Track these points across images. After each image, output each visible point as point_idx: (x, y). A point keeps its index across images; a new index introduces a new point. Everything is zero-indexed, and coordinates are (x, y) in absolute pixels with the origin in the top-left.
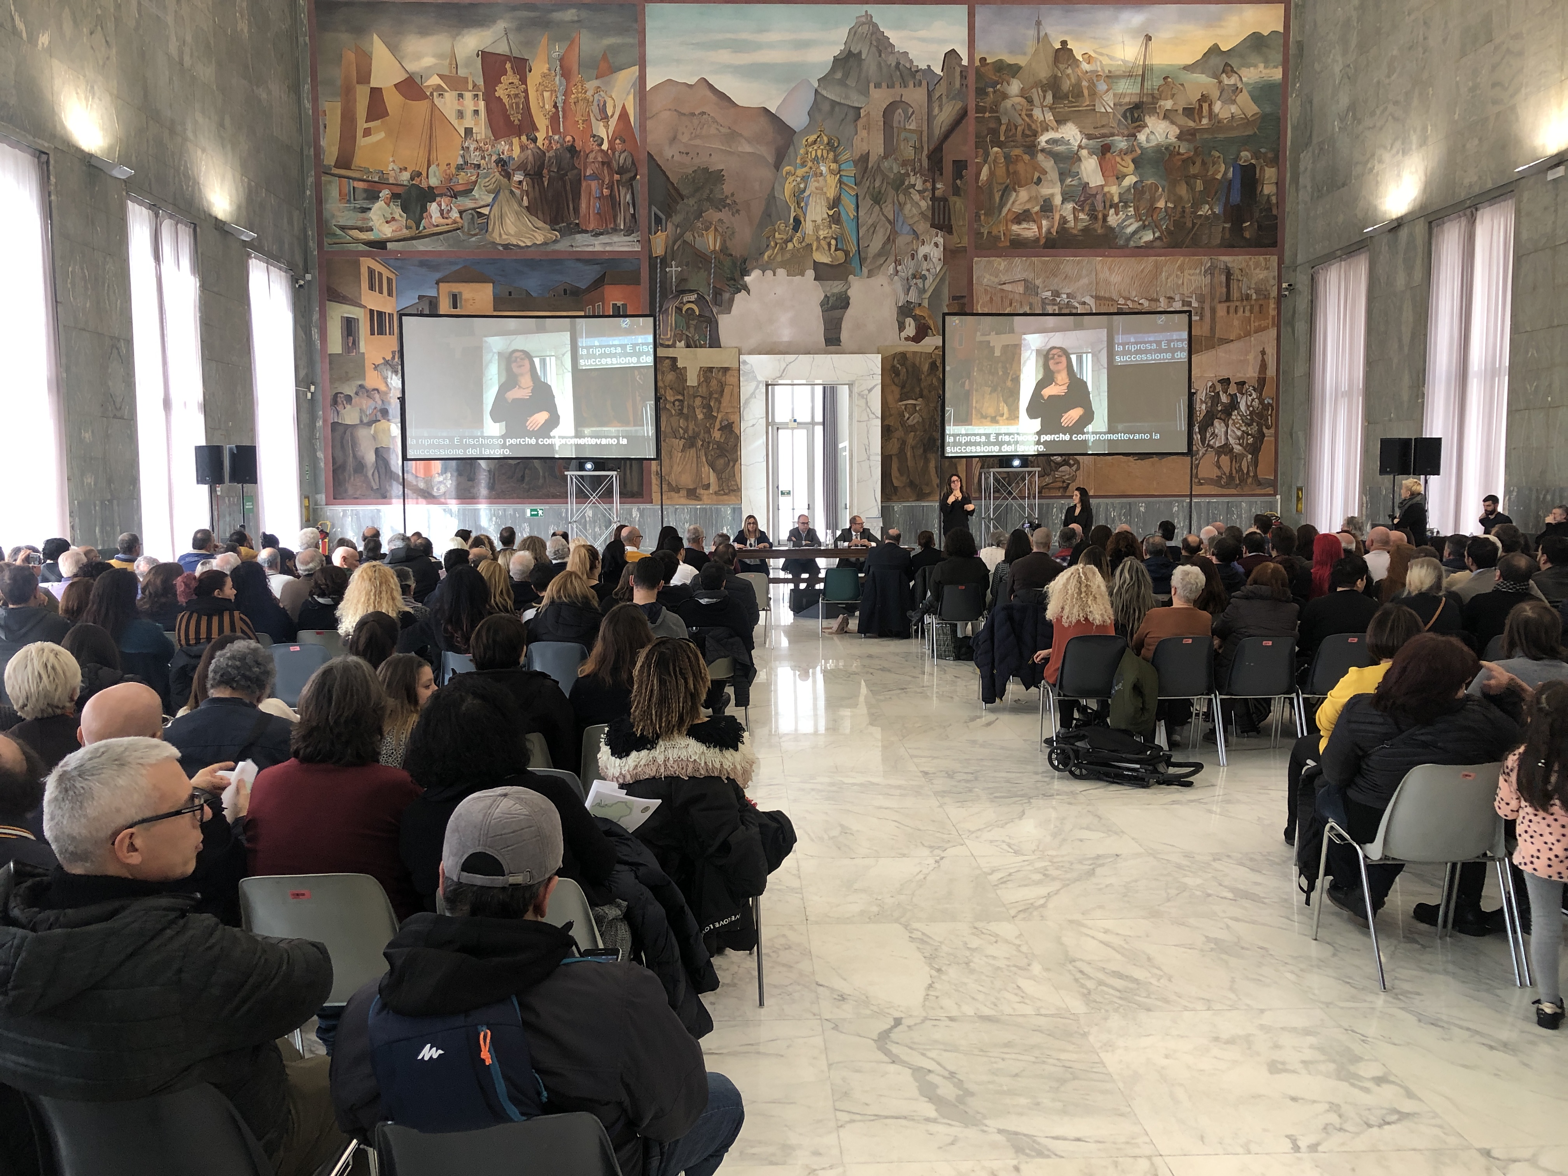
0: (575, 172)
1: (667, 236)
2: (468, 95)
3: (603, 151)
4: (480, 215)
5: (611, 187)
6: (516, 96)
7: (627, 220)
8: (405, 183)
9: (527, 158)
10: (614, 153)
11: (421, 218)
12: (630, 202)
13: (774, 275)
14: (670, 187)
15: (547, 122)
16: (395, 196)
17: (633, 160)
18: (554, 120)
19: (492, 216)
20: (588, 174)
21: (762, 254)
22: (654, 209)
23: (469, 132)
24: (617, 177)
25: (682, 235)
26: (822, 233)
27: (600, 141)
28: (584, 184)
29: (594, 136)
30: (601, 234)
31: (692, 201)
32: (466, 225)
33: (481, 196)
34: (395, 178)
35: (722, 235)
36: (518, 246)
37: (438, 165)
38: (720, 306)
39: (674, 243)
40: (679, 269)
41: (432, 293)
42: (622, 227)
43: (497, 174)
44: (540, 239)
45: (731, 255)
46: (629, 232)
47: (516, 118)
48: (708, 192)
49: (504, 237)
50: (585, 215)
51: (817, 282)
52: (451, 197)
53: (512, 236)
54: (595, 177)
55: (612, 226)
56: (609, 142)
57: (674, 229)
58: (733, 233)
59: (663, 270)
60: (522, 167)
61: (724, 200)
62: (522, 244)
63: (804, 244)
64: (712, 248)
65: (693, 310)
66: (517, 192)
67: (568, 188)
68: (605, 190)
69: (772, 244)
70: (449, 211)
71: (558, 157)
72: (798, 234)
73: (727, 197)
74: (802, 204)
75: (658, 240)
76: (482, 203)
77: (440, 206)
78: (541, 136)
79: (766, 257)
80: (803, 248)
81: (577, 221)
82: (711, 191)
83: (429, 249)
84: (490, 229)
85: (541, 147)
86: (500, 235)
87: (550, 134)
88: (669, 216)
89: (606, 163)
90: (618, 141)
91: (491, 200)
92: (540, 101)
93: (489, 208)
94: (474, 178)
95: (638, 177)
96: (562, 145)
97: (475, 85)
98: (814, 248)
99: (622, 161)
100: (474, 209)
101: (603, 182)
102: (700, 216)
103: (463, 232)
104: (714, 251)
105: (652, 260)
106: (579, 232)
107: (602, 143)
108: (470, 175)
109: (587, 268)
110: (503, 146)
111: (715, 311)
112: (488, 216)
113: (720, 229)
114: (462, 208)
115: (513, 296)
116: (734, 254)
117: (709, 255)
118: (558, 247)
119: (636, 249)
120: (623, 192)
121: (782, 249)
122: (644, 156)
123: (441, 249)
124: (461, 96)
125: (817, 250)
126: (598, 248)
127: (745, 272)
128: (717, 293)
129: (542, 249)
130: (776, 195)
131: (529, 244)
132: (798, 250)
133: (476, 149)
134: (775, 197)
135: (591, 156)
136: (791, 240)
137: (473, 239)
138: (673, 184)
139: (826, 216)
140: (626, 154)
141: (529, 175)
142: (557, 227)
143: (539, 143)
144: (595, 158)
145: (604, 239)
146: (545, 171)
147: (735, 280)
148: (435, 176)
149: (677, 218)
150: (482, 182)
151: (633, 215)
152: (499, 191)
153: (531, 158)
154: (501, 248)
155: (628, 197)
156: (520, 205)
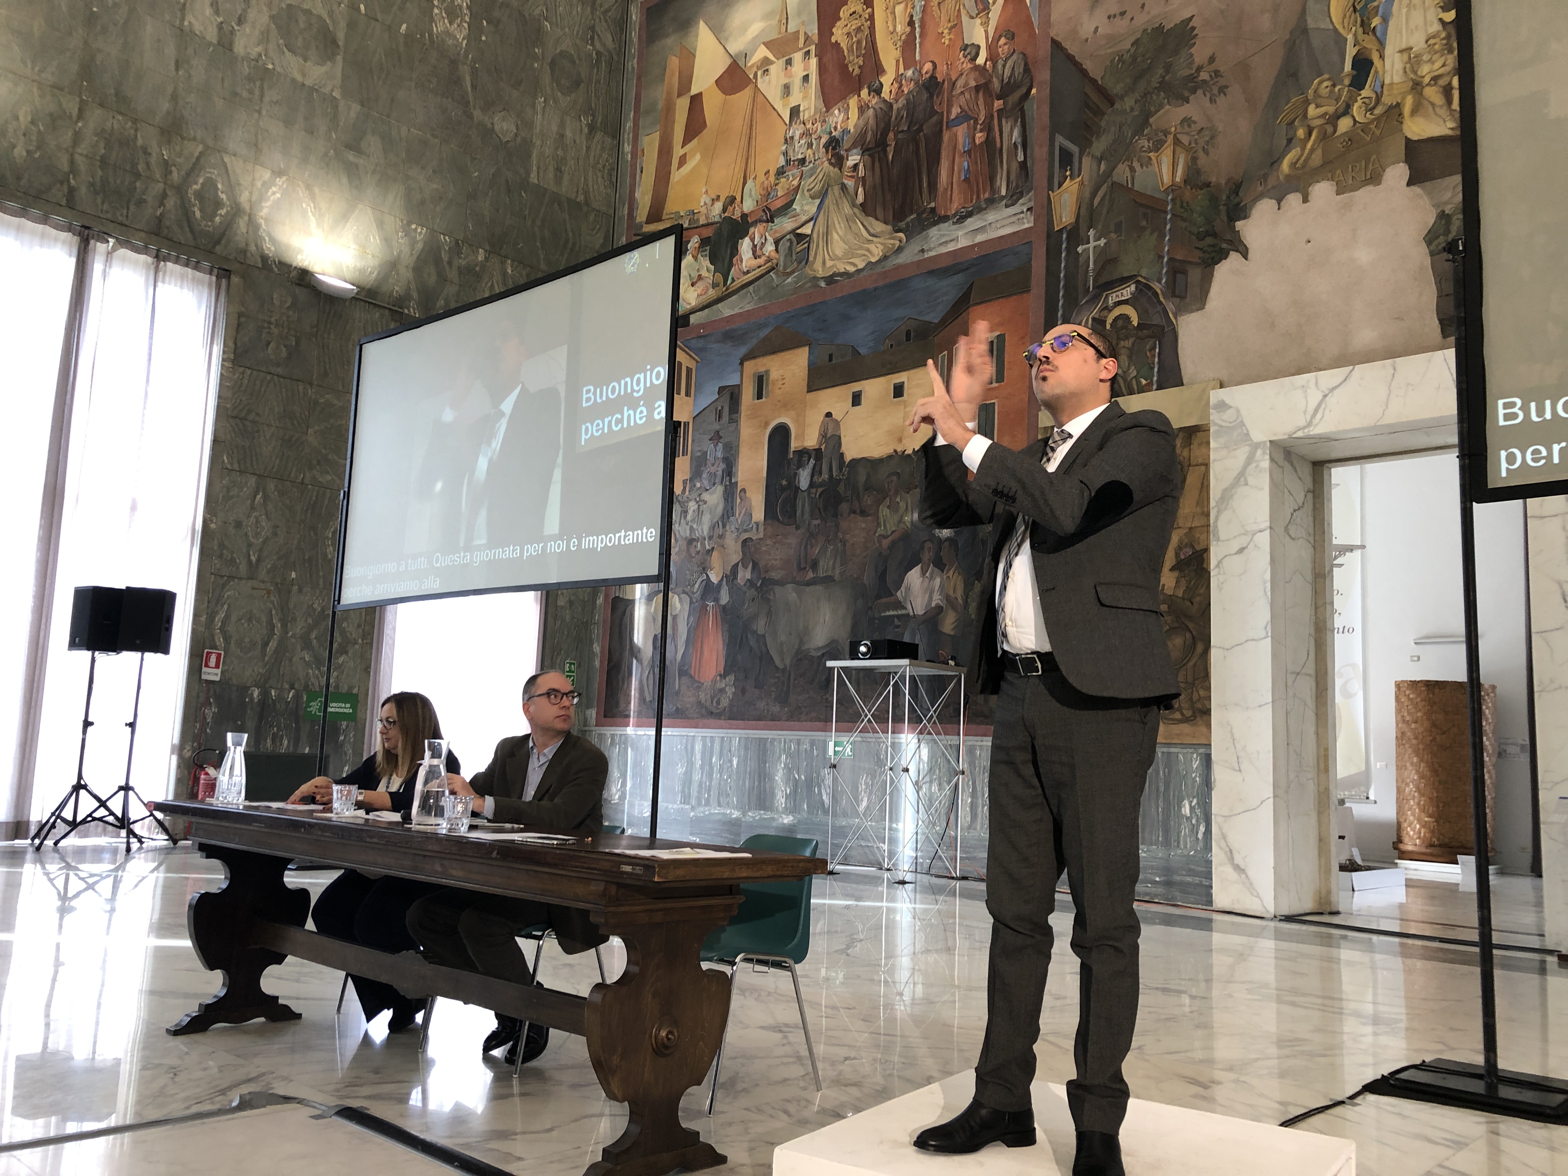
0: (934, 119)
1: (1082, 183)
2: (798, 57)
3: (977, 68)
4: (800, 237)
5: (988, 128)
6: (859, 30)
7: (1013, 177)
8: (717, 219)
9: (867, 123)
10: (994, 66)
11: (731, 265)
12: (1019, 140)
13: (1305, 200)
14: (1088, 90)
15: (897, 54)
16: (704, 242)
17: (1026, 64)
18: (908, 46)
19: (815, 236)
20: (953, 116)
21: (1275, 162)
22: (1060, 139)
23: (795, 112)
24: (998, 104)
25: (1109, 173)
26: (1426, 71)
27: (973, 53)
28: (946, 136)
29: (965, 47)
30: (970, 214)
31: (1129, 102)
32: (782, 259)
33: (805, 207)
34: (707, 218)
35: (1188, 149)
36: (846, 274)
37: (755, 178)
38: (1182, 297)
39: (1094, 194)
40: (1102, 242)
41: (733, 380)
42: (1003, 192)
43: (826, 164)
44: (876, 252)
45: (1208, 185)
46: (1014, 197)
47: (855, 64)
48: (1161, 71)
49: (829, 263)
50: (946, 190)
51: (1417, 189)
52: (767, 221)
53: (840, 259)
54: (965, 117)
55: (987, 195)
56: (989, 48)
57: (1095, 167)
58: (1212, 138)
59: (1071, 251)
60: (860, 142)
61: (1192, 78)
62: (851, 269)
63: (1378, 111)
64: (1167, 179)
65: (1126, 318)
66: (850, 183)
67: (922, 151)
68: (978, 135)
69: (1301, 133)
70: (763, 245)
71: (911, 106)
72: (1365, 93)
73: (1199, 69)
74: (1376, 22)
75: (1066, 196)
76: (804, 218)
77: (753, 240)
78: (887, 80)
79: (1285, 165)
80: (1378, 119)
81: (933, 205)
82: (1168, 68)
83: (737, 311)
84: (811, 259)
85: (887, 98)
86: (824, 263)
87: (901, 71)
88: (1085, 144)
89: (984, 88)
90: (1003, 41)
91: (815, 209)
92: (890, 24)
93: (812, 223)
94: (795, 183)
95: (1034, 91)
96: (917, 83)
97: (807, 38)
98: (1407, 109)
99: (1007, 72)
100: (793, 232)
101: (976, 121)
102: (1145, 123)
103: (776, 274)
104: (1173, 188)
105: (1052, 237)
106: (935, 223)
107: (977, 54)
108: (792, 179)
109: (944, 283)
110: (837, 117)
111: (1170, 307)
112: (810, 236)
113: (1185, 139)
114: (778, 235)
115: (834, 361)
116: (1213, 179)
117: (1161, 196)
118: (903, 259)
119: (1027, 226)
120: (1006, 128)
121: (1324, 137)
122: (1044, 50)
123: (748, 307)
124: (789, 62)
125: (1414, 112)
126: (963, 243)
127: (1239, 212)
128: (1177, 270)
129: (879, 269)
130: (1311, 23)
131: (861, 265)
132: (1365, 128)
133: (802, 136)
134: (1305, 31)
135: (960, 83)
136: (1346, 111)
137: (789, 280)
138: (1093, 81)
139: (1436, 27)
140: (1015, 57)
141: (868, 150)
142: (902, 225)
143: (885, 94)
144: (966, 84)
145: (973, 223)
146: (891, 135)
147: (1214, 235)
148: (751, 196)
149: (1099, 146)
150: (807, 183)
151: (1023, 165)
152: (827, 189)
153: (872, 122)
154: (823, 284)
155: (1016, 133)
156: (853, 205)
